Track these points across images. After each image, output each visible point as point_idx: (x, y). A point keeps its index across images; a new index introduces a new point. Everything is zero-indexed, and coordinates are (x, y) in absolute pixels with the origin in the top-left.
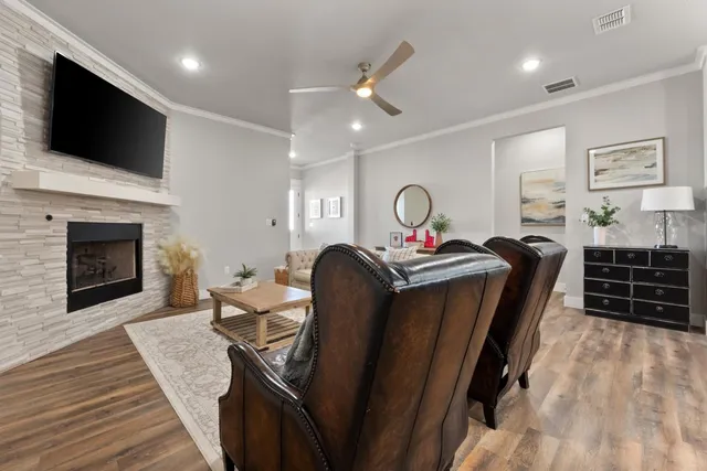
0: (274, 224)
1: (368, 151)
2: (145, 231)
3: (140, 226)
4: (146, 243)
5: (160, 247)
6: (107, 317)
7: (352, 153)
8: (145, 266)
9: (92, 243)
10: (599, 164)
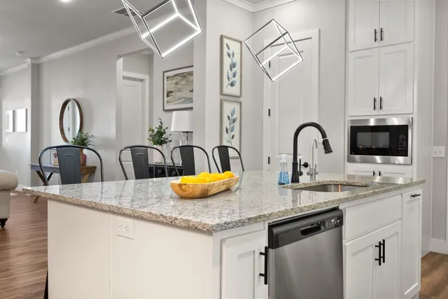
7: (29, 62)
10: (169, 85)
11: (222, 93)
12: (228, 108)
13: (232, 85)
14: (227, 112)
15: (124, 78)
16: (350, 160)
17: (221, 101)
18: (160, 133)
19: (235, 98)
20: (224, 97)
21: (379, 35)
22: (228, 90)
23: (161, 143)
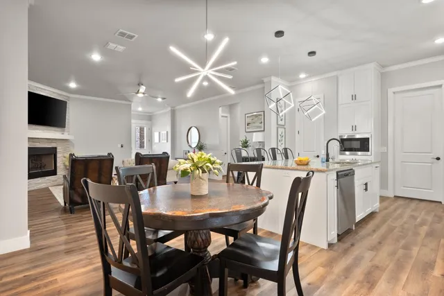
0: (122, 146)
1: (178, 107)
2: (58, 150)
3: (56, 148)
4: (58, 155)
5: (65, 157)
6: (42, 183)
7: (170, 109)
8: (58, 165)
9: (37, 155)
10: (248, 120)
11: (277, 124)
12: (281, 130)
13: (281, 120)
14: (280, 133)
15: (222, 116)
16: (341, 154)
17: (277, 128)
18: (246, 142)
19: (283, 126)
20: (279, 126)
21: (354, 97)
22: (280, 123)
23: (246, 147)
